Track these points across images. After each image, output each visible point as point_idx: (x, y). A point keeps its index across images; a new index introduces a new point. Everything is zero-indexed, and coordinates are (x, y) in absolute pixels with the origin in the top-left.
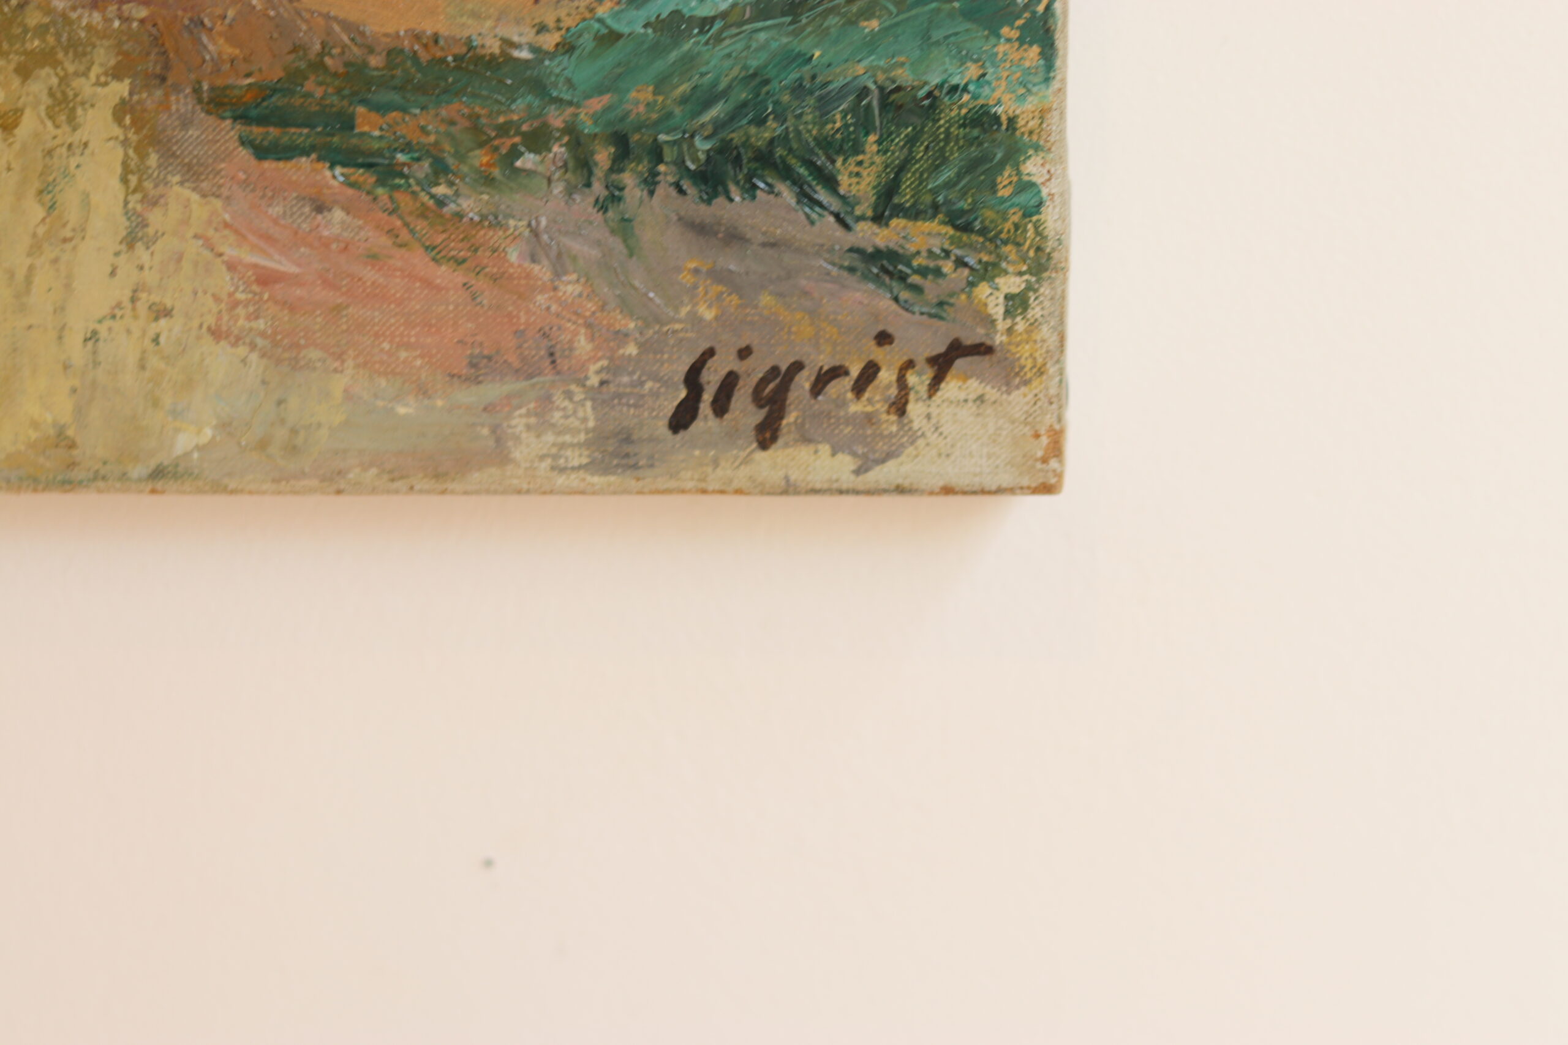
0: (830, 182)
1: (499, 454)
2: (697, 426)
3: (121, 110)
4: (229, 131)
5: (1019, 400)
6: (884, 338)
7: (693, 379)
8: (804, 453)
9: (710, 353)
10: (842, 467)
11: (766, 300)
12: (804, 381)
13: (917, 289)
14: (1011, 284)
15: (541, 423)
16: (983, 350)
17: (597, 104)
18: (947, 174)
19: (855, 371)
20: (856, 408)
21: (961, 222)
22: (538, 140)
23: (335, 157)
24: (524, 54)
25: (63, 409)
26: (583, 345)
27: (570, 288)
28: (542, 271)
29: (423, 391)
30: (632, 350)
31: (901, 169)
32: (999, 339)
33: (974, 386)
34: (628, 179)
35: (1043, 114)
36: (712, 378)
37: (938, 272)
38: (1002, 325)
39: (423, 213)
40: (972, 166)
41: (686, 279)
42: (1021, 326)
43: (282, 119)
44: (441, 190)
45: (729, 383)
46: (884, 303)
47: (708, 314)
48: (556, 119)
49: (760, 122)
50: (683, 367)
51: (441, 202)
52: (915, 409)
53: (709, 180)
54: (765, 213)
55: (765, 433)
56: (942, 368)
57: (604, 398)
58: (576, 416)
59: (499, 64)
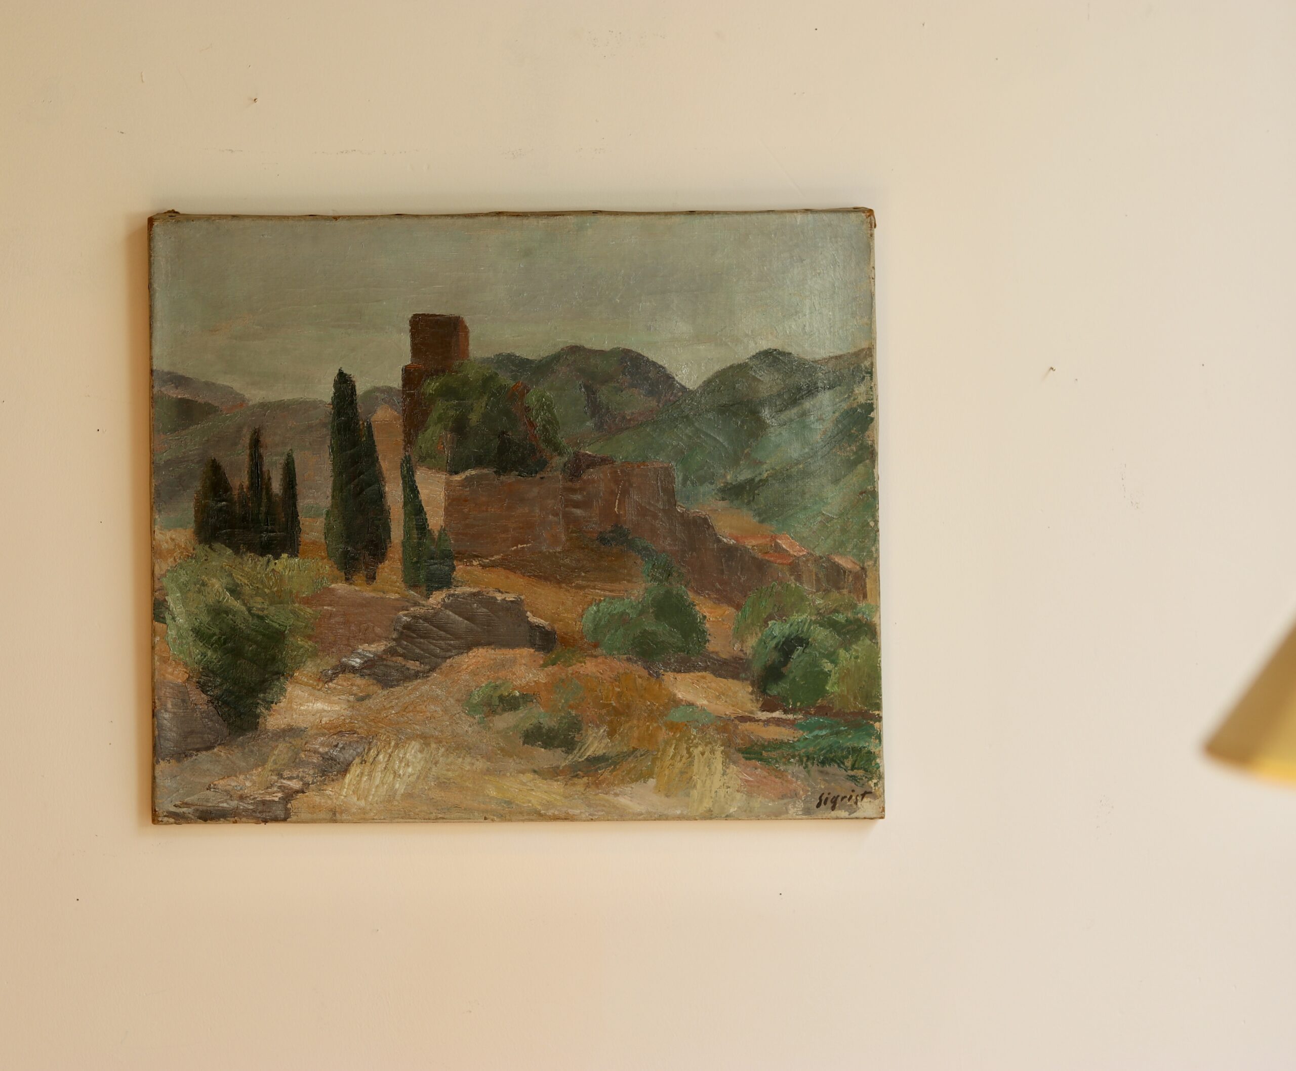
0: (843, 763)
1: (787, 813)
2: (821, 807)
3: (722, 752)
4: (741, 755)
5: (877, 802)
6: (853, 791)
7: (820, 798)
8: (840, 812)
9: (823, 794)
10: (846, 815)
11: (833, 784)
12: (839, 799)
13: (858, 782)
14: (875, 781)
15: (794, 807)
16: (870, 793)
17: (804, 750)
19: (848, 797)
20: (849, 803)
21: (866, 770)
22: (793, 757)
23: (760, 760)
24: (791, 742)
25: (711, 804)
26: (801, 792)
27: (799, 783)
28: (794, 779)
29: (773, 801)
30: (810, 793)
31: (855, 761)
32: (873, 791)
33: (869, 799)
34: (809, 763)
35: (879, 751)
36: (823, 798)
37: (862, 779)
38: (873, 788)
39: (774, 769)
40: (867, 761)
41: (819, 781)
42: (877, 788)
43: (750, 753)
44: (777, 765)
45: (827, 799)
46: (853, 785)
47: (823, 787)
48: (797, 753)
49: (831, 753)
50: (819, 797)
51: (777, 768)
52: (859, 803)
53: (823, 763)
54: (833, 769)
55: (833, 808)
56: (863, 796)
57: (805, 802)
58: (800, 805)
59: (787, 743)
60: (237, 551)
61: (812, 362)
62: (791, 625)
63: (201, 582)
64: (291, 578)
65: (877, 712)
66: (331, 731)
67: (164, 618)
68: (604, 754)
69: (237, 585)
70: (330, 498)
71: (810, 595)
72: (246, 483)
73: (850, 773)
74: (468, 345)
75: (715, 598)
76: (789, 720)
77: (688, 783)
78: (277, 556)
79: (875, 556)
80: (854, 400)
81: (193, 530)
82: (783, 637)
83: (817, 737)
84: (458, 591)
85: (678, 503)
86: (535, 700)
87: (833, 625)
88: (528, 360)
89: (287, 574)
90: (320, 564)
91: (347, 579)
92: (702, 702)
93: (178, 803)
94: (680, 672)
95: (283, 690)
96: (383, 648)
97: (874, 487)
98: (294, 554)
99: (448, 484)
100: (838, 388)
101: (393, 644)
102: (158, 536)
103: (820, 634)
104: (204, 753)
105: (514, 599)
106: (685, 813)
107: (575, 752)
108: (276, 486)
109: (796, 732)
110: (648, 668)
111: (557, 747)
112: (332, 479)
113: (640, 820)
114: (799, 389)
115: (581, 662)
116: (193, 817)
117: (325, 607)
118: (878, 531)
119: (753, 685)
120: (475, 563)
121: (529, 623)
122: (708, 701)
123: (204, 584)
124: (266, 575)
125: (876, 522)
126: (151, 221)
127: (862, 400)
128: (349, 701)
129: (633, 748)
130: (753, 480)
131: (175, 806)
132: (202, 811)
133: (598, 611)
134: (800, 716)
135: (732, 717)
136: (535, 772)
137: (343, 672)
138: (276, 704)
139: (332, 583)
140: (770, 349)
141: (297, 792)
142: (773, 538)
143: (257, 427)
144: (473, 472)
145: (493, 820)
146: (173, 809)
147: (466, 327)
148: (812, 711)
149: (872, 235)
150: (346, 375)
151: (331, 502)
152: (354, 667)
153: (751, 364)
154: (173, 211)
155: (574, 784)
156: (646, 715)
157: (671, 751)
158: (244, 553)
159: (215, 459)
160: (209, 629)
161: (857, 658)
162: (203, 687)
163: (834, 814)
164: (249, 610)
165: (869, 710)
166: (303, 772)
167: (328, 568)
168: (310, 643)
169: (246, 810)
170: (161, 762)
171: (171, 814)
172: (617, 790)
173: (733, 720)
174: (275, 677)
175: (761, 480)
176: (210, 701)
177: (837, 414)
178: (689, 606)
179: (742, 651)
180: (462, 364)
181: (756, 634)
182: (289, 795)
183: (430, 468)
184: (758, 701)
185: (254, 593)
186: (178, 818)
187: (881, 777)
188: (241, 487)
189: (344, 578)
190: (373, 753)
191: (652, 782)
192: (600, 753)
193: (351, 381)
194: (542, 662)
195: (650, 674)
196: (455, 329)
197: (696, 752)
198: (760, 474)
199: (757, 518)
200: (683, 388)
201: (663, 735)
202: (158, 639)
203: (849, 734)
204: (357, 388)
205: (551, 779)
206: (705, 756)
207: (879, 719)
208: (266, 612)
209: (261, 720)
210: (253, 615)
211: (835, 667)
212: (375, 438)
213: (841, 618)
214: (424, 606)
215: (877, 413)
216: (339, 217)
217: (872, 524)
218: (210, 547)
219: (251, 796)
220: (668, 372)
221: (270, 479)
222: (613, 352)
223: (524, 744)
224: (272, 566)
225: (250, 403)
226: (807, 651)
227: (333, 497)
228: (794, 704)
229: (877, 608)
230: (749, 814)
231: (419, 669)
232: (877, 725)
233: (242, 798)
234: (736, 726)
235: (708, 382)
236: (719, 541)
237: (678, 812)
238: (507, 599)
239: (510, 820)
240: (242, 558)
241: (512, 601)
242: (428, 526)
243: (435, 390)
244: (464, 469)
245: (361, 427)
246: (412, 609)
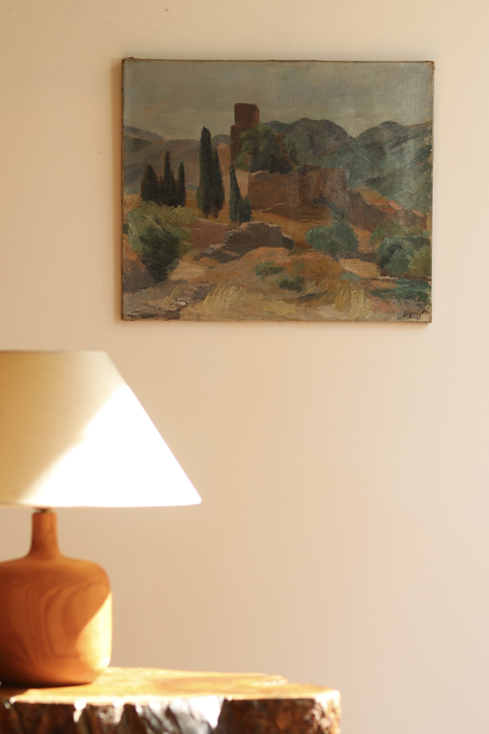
0: (415, 299)
1: (390, 319)
2: (405, 317)
3: (364, 293)
4: (371, 295)
5: (428, 315)
6: (419, 310)
7: (405, 313)
8: (413, 319)
9: (406, 312)
10: (415, 320)
11: (410, 308)
12: (413, 314)
13: (421, 307)
14: (428, 306)
15: (394, 317)
16: (426, 311)
17: (398, 293)
18: (423, 298)
19: (416, 313)
20: (417, 316)
21: (424, 302)
22: (394, 295)
23: (380, 296)
24: (393, 289)
25: (358, 315)
26: (397, 311)
27: (396, 307)
28: (394, 305)
29: (385, 314)
30: (400, 311)
31: (420, 298)
32: (427, 310)
33: (425, 314)
34: (400, 298)
35: (430, 294)
36: (406, 313)
37: (422, 305)
39: (385, 301)
40: (425, 298)
41: (404, 306)
42: (429, 310)
43: (375, 294)
44: (387, 299)
45: (407, 314)
46: (419, 308)
47: (406, 308)
49: (410, 294)
50: (404, 312)
51: (387, 300)
52: (421, 316)
53: (406, 298)
54: (410, 301)
55: (410, 318)
56: (423, 312)
57: (398, 314)
58: (396, 316)
59: (391, 290)
60: (159, 204)
61: (406, 127)
62: (394, 239)
63: (143, 217)
64: (182, 216)
65: (430, 277)
66: (198, 281)
67: (127, 232)
68: (314, 293)
69: (159, 219)
70: (199, 182)
71: (403, 227)
72: (163, 175)
73: (418, 303)
74: (259, 117)
75: (363, 227)
76: (392, 280)
77: (349, 306)
78: (176, 207)
79: (430, 210)
80: (424, 143)
81: (140, 195)
82: (391, 244)
83: (403, 287)
84: (253, 222)
85: (348, 187)
86: (285, 270)
87: (412, 240)
88: (284, 124)
89: (180, 214)
90: (194, 210)
91: (206, 217)
92: (355, 272)
93: (133, 311)
94: (346, 259)
95: (178, 264)
96: (221, 246)
97: (431, 181)
98: (183, 205)
99: (250, 177)
100: (417, 138)
101: (225, 245)
102: (125, 197)
103: (407, 244)
104: (144, 290)
105: (276, 226)
106: (347, 318)
107: (302, 291)
108: (176, 177)
109: (395, 285)
110: (333, 257)
111: (294, 290)
112: (200, 174)
113: (328, 321)
114: (400, 138)
115: (305, 254)
116: (139, 317)
117: (196, 229)
118: (432, 200)
119: (377, 264)
120: (261, 211)
121: (283, 237)
122: (359, 272)
123: (145, 218)
124: (171, 214)
125: (432, 196)
126: (123, 61)
127: (427, 144)
128: (206, 269)
129: (326, 290)
130: (379, 177)
131: (132, 312)
132: (143, 315)
133: (312, 232)
134: (397, 278)
135: (368, 278)
136: (284, 300)
137: (204, 256)
138: (175, 269)
139: (199, 218)
140: (388, 121)
141: (183, 307)
142: (388, 203)
143: (168, 151)
144: (260, 172)
145: (266, 320)
146: (130, 313)
147: (258, 109)
148: (402, 276)
149: (433, 72)
150: (206, 129)
151: (199, 184)
152: (208, 254)
153: (380, 127)
154: (132, 57)
155: (301, 306)
156: (331, 277)
157: (342, 292)
158: (162, 205)
159: (150, 165)
160: (146, 237)
161: (422, 254)
162: (144, 262)
163: (410, 320)
164: (164, 229)
165: (426, 276)
166: (186, 298)
167: (197, 212)
168: (190, 244)
169: (161, 315)
170: (126, 293)
171: (129, 316)
172: (319, 308)
173: (368, 280)
174: (175, 258)
175: (383, 178)
176: (147, 268)
177: (416, 149)
178: (351, 230)
179: (373, 250)
180: (256, 125)
181: (379, 243)
182: (180, 308)
183: (242, 170)
184: (379, 271)
185: (166, 222)
186: (133, 318)
187: (430, 305)
188: (161, 176)
189: (204, 216)
190: (216, 291)
191: (334, 305)
192: (312, 292)
193: (209, 132)
194: (288, 254)
195: (334, 259)
196: (254, 110)
197: (352, 293)
198: (383, 175)
199: (381, 194)
200: (351, 137)
201: (338, 285)
202: (125, 241)
203: (418, 286)
204: (211, 135)
205: (291, 303)
206: (356, 294)
207: (431, 280)
208: (171, 230)
209: (168, 276)
210: (165, 232)
211: (412, 258)
212: (219, 157)
213: (415, 237)
214: (238, 229)
215: (433, 149)
216: (205, 60)
217: (430, 197)
218: (147, 202)
219: (164, 308)
220: (344, 130)
221: (173, 173)
222: (321, 121)
223: (280, 288)
224: (174, 211)
225: (166, 141)
226: (401, 250)
227: (200, 181)
228: (395, 273)
229: (430, 233)
230: (374, 320)
231: (236, 256)
232: (429, 282)
233: (160, 309)
234: (370, 282)
235: (362, 135)
236: (364, 203)
237: (345, 318)
238: (274, 226)
239: (273, 320)
240: (161, 207)
241: (276, 227)
242: (241, 194)
243: (244, 136)
244: (257, 170)
245: (213, 152)
246: (233, 230)
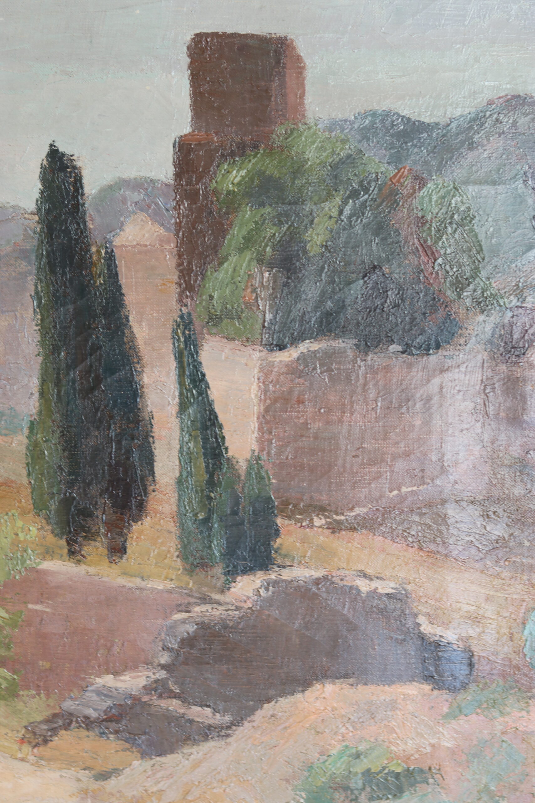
70: (37, 396)
74: (303, 94)
84: (286, 574)
86: (431, 781)
90: (20, 523)
91: (72, 553)
96: (142, 682)
99: (266, 369)
101: (162, 674)
105: (393, 591)
112: (40, 359)
117: (30, 606)
120: (318, 522)
121: (422, 637)
128: (79, 780)
137: (67, 727)
139: (44, 559)
144: (315, 346)
147: (299, 59)
150: (63, 155)
151: (37, 404)
152: (87, 718)
167: (33, 530)
180: (291, 132)
183: (230, 338)
189: (66, 551)
193: (74, 167)
194: (446, 710)
196: (278, 62)
204: (85, 181)
212: (123, 281)
214: (219, 604)
227: (42, 394)
231: (211, 722)
238: (379, 591)
241: (389, 596)
242: (226, 449)
243: (239, 184)
244: (295, 341)
245: (95, 258)
246: (197, 609)
